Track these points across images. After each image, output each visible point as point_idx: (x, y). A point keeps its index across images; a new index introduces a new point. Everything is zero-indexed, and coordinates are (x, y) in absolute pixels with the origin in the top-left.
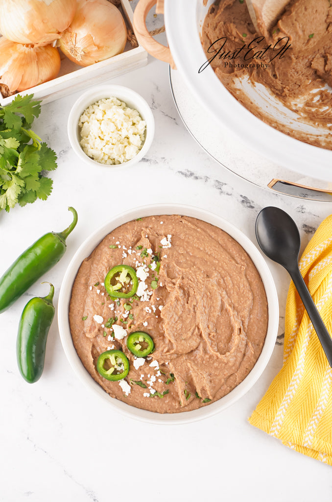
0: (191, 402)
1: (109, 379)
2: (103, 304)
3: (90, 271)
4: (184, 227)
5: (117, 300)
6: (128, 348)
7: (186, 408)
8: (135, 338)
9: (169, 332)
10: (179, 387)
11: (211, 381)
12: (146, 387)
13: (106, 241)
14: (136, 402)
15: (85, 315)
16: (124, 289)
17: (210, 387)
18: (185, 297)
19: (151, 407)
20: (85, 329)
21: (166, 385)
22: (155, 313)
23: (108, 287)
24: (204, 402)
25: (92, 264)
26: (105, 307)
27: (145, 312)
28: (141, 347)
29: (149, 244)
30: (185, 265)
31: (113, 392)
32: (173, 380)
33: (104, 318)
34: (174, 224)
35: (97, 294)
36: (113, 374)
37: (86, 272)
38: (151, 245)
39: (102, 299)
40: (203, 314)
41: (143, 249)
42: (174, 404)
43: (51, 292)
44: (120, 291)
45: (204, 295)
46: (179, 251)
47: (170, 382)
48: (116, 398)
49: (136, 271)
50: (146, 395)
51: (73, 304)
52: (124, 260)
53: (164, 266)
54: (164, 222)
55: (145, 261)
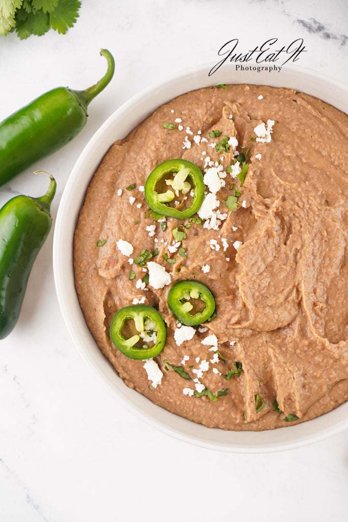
0: (263, 417)
1: (127, 355)
2: (137, 223)
3: (123, 162)
4: (298, 110)
5: (161, 220)
6: (169, 306)
7: (253, 424)
8: (185, 289)
9: (247, 289)
10: (248, 388)
11: (304, 386)
12: (190, 379)
13: (159, 114)
14: (169, 402)
15: (103, 237)
16: (177, 203)
17: (301, 395)
18: (282, 232)
19: (193, 414)
20: (99, 262)
21: (225, 380)
22: (225, 253)
23: (150, 194)
24: (287, 420)
25: (128, 151)
26: (139, 229)
27: (208, 248)
28: (191, 307)
29: (234, 130)
30: (292, 177)
31: (131, 377)
32: (239, 373)
33: (134, 248)
34: (281, 103)
35: (129, 204)
36: (135, 346)
37: (116, 164)
38: (236, 132)
39: (137, 214)
40: (309, 266)
41: (222, 138)
42: (234, 416)
43: (50, 190)
44: (169, 204)
45: (316, 235)
46: (284, 151)
47: (234, 377)
48: (135, 389)
49: (204, 173)
50: (187, 391)
51: (85, 215)
52: (185, 153)
53: (254, 172)
54: (265, 98)
55: (222, 159)
